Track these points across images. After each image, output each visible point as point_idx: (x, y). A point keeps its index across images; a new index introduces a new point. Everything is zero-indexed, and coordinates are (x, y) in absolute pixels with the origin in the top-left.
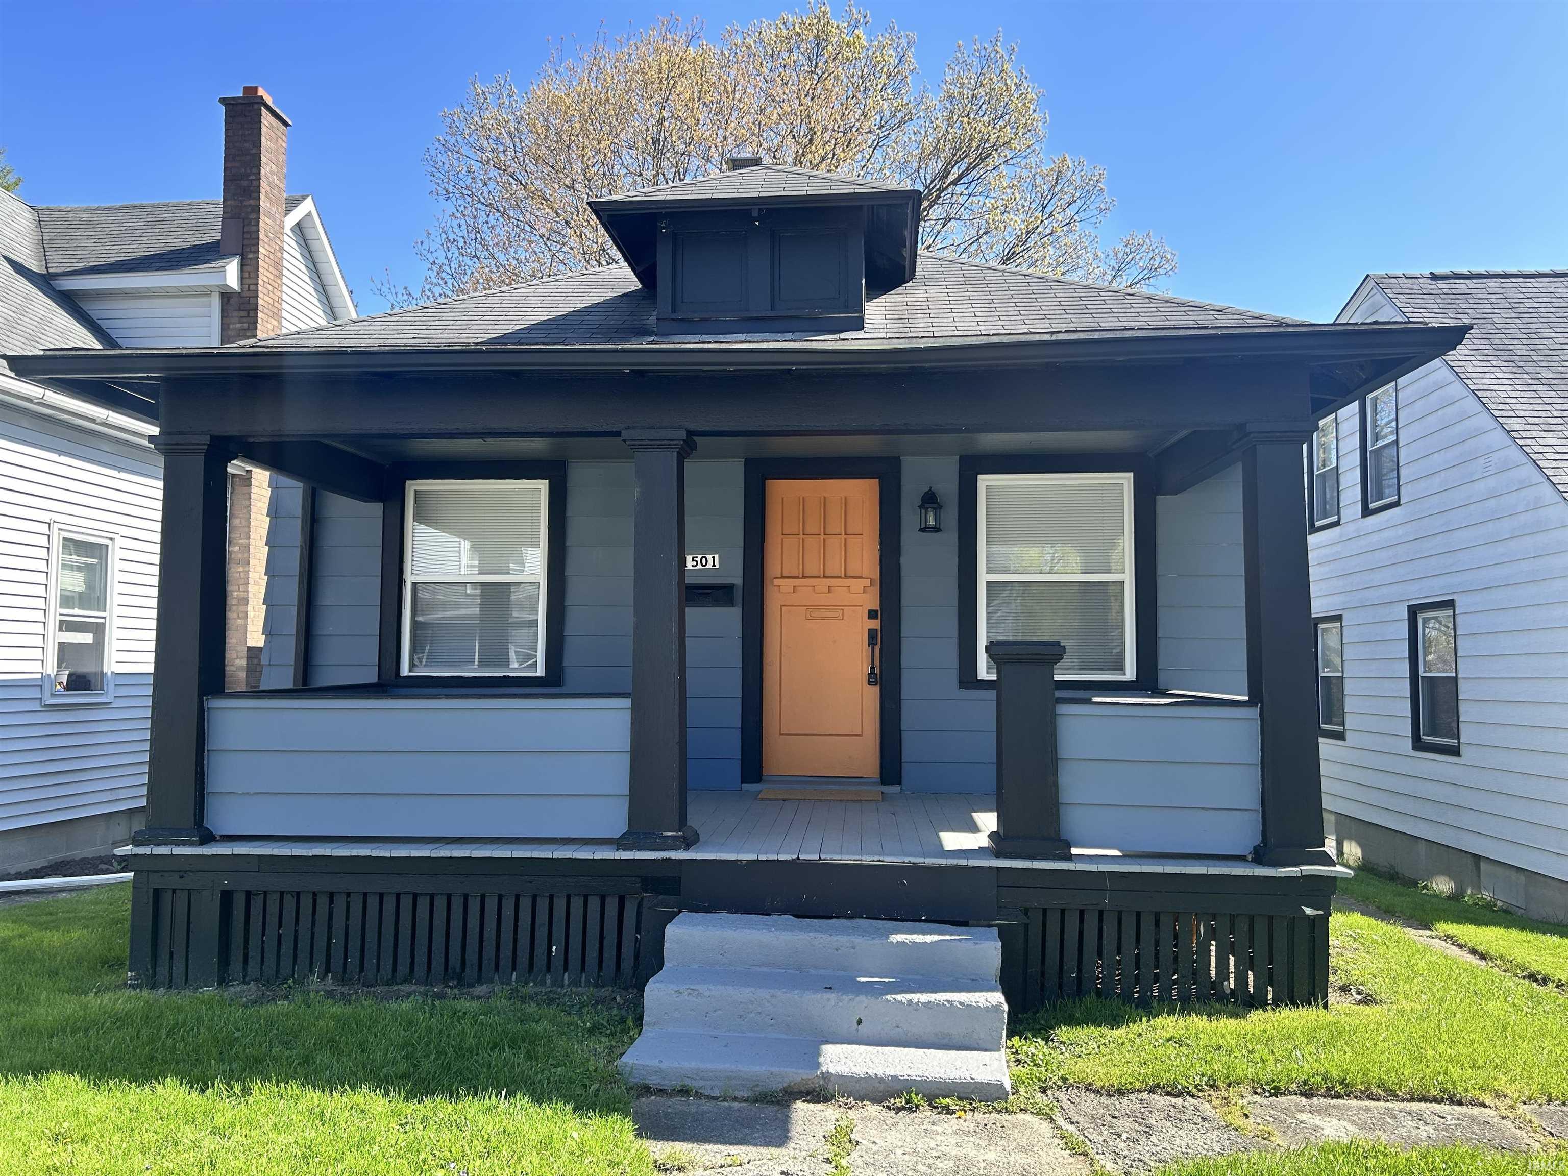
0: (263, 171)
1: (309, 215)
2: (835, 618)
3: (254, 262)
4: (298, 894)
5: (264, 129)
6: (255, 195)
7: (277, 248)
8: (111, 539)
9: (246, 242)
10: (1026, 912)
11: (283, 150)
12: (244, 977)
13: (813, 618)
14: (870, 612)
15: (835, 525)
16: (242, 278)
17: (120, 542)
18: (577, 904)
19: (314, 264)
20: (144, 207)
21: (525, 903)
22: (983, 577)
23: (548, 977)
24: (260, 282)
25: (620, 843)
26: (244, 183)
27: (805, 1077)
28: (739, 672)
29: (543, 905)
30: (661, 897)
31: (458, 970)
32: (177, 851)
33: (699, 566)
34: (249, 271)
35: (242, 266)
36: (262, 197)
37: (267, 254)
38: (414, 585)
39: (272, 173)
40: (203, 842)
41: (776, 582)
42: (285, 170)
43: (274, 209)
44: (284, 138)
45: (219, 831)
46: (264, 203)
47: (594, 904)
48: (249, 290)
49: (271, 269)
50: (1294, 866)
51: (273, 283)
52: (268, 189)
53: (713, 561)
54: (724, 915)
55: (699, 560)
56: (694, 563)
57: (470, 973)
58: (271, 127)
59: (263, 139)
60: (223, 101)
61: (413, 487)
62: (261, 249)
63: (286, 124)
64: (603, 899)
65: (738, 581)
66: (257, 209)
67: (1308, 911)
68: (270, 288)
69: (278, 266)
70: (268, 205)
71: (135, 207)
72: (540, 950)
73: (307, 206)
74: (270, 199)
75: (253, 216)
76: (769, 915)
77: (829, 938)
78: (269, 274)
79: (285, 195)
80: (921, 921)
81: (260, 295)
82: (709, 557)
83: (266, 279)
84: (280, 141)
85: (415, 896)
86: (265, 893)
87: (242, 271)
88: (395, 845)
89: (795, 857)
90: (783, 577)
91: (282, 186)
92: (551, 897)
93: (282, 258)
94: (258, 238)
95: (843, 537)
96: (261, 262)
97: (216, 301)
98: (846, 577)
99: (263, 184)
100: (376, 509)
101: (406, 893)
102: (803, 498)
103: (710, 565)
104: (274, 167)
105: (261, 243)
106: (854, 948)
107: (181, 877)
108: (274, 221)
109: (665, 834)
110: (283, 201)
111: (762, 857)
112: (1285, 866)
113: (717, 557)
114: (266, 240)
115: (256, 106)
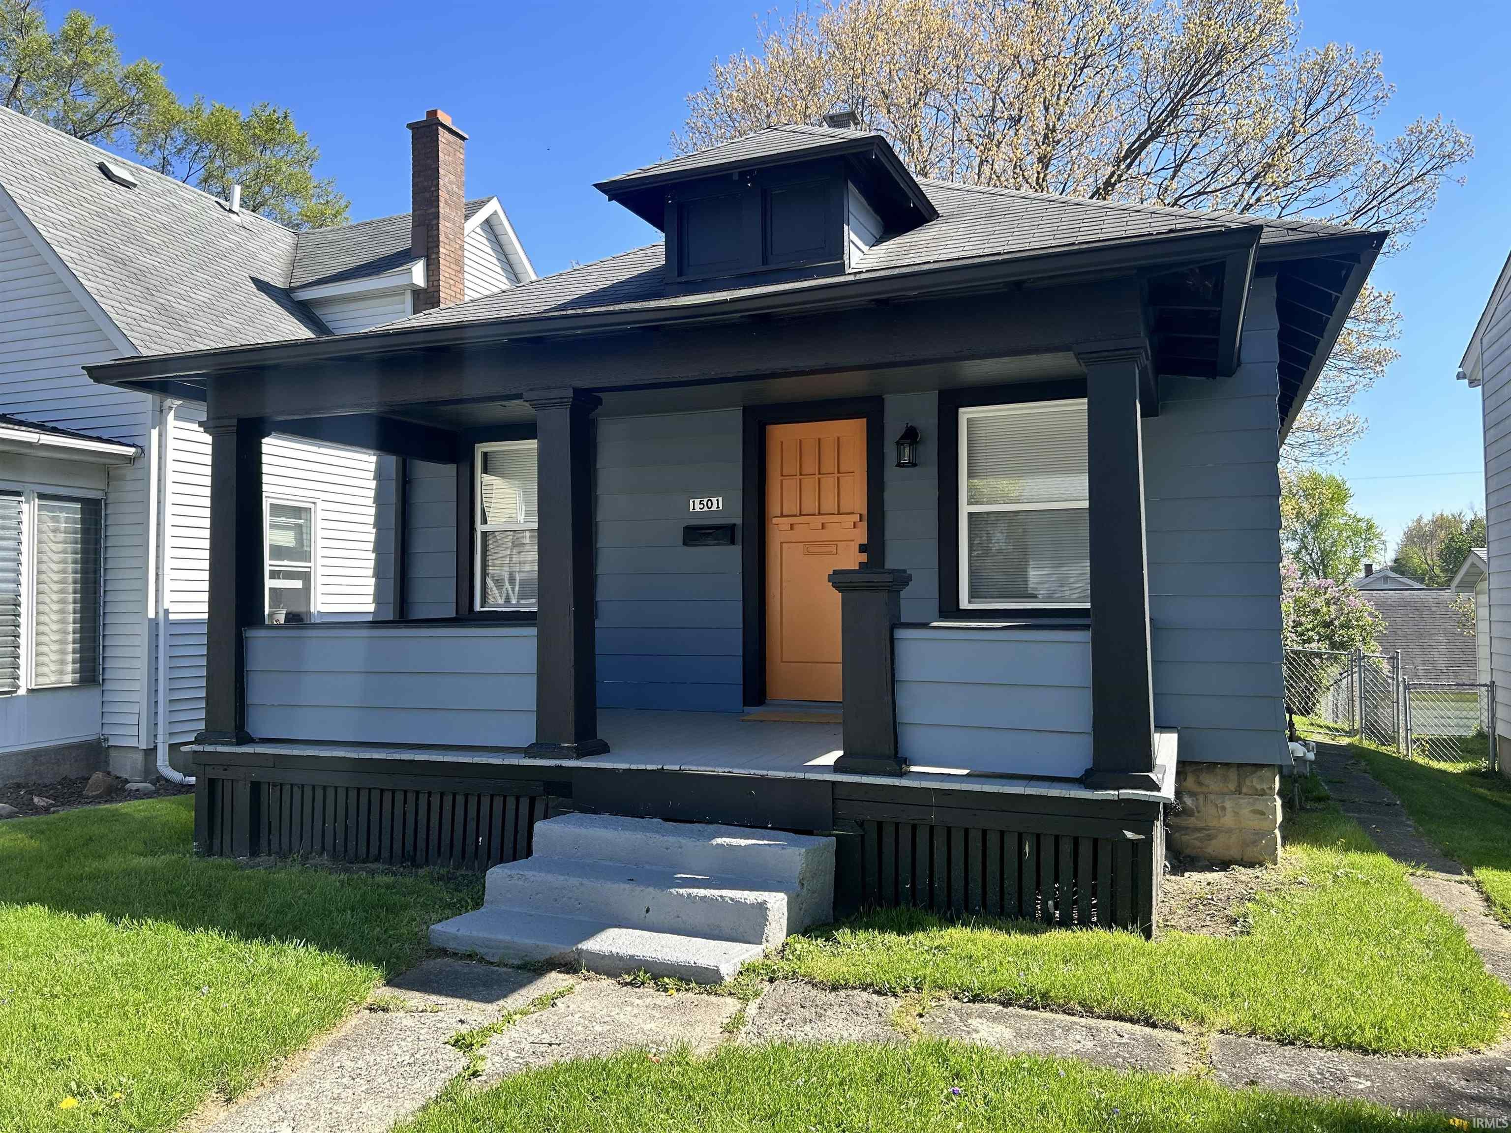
0: (441, 182)
1: (495, 213)
2: (830, 553)
3: (436, 261)
4: (303, 786)
5: (441, 146)
6: (435, 203)
7: (458, 246)
8: (314, 503)
9: (430, 245)
10: (861, 824)
11: (461, 161)
12: (270, 850)
13: (813, 554)
14: (861, 545)
15: (829, 464)
16: (428, 276)
17: (321, 505)
18: (498, 802)
19: (506, 256)
20: (373, 223)
21: (460, 799)
22: (965, 509)
23: (476, 862)
24: (442, 278)
25: (528, 752)
26: (427, 195)
27: (562, 951)
28: (740, 604)
29: (473, 801)
30: (561, 799)
31: (411, 853)
32: (220, 749)
33: (706, 509)
34: (432, 271)
35: (428, 266)
36: (441, 205)
37: (448, 253)
38: (485, 534)
39: (451, 182)
40: (239, 743)
41: (775, 521)
42: (464, 179)
43: (454, 214)
44: (461, 150)
45: (257, 735)
46: (443, 209)
47: (511, 802)
48: (433, 285)
49: (452, 266)
50: (1114, 789)
51: (454, 278)
52: (447, 196)
53: (717, 503)
54: (606, 817)
55: (705, 503)
56: (702, 506)
57: (420, 856)
58: (449, 143)
59: (441, 154)
60: (410, 126)
61: (481, 449)
62: (441, 249)
63: (463, 138)
64: (518, 799)
65: (739, 521)
66: (437, 215)
67: (1129, 835)
68: (452, 282)
69: (459, 262)
70: (448, 211)
71: (366, 224)
72: (470, 841)
73: (494, 206)
74: (449, 205)
75: (434, 222)
76: (643, 818)
77: (662, 838)
78: (450, 271)
79: (464, 200)
80: (767, 828)
81: (442, 289)
82: (714, 500)
83: (447, 275)
84: (458, 154)
85: (382, 791)
86: (281, 785)
87: (428, 270)
88: (363, 749)
89: (660, 767)
90: (782, 516)
91: (461, 193)
92: (479, 796)
93: (463, 256)
94: (439, 241)
95: (837, 475)
96: (441, 261)
97: (408, 298)
98: (839, 513)
99: (442, 193)
100: (449, 471)
101: (374, 788)
102: (800, 441)
103: (714, 508)
104: (452, 177)
105: (441, 244)
106: (681, 847)
107: (226, 770)
108: (454, 224)
109: (563, 745)
110: (462, 205)
111: (634, 767)
112: (1106, 789)
113: (720, 499)
114: (446, 241)
115: (434, 127)
